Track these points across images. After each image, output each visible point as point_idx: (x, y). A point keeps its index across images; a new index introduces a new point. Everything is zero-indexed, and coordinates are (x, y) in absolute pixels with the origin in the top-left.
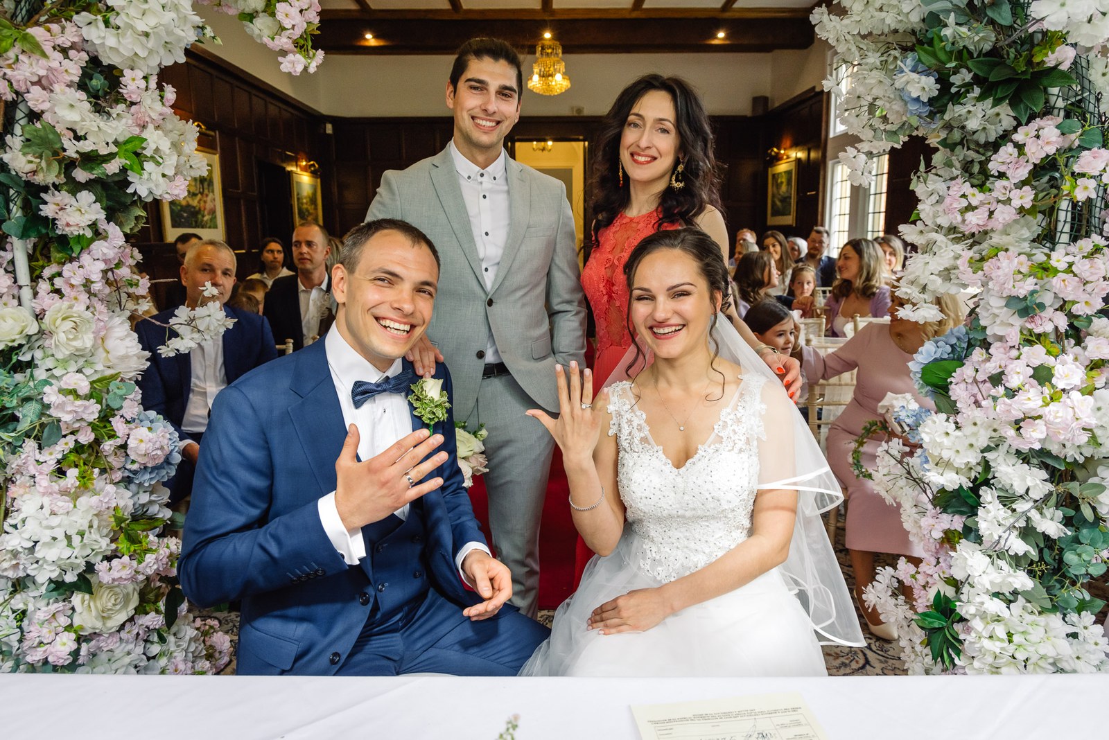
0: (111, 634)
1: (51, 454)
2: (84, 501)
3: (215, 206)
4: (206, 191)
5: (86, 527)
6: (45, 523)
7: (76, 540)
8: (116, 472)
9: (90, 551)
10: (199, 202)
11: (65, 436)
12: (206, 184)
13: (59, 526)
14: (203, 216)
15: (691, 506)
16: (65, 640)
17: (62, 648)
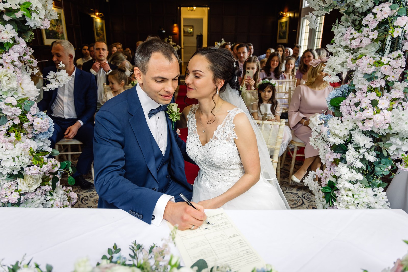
0: (32, 193)
1: (4, 127)
2: (18, 145)
3: (63, 31)
4: (59, 25)
5: (19, 155)
6: (4, 153)
7: (16, 159)
8: (29, 134)
9: (22, 163)
10: (57, 29)
11: (9, 121)
12: (59, 22)
13: (9, 154)
14: (59, 35)
16: (15, 195)
17: (14, 198)
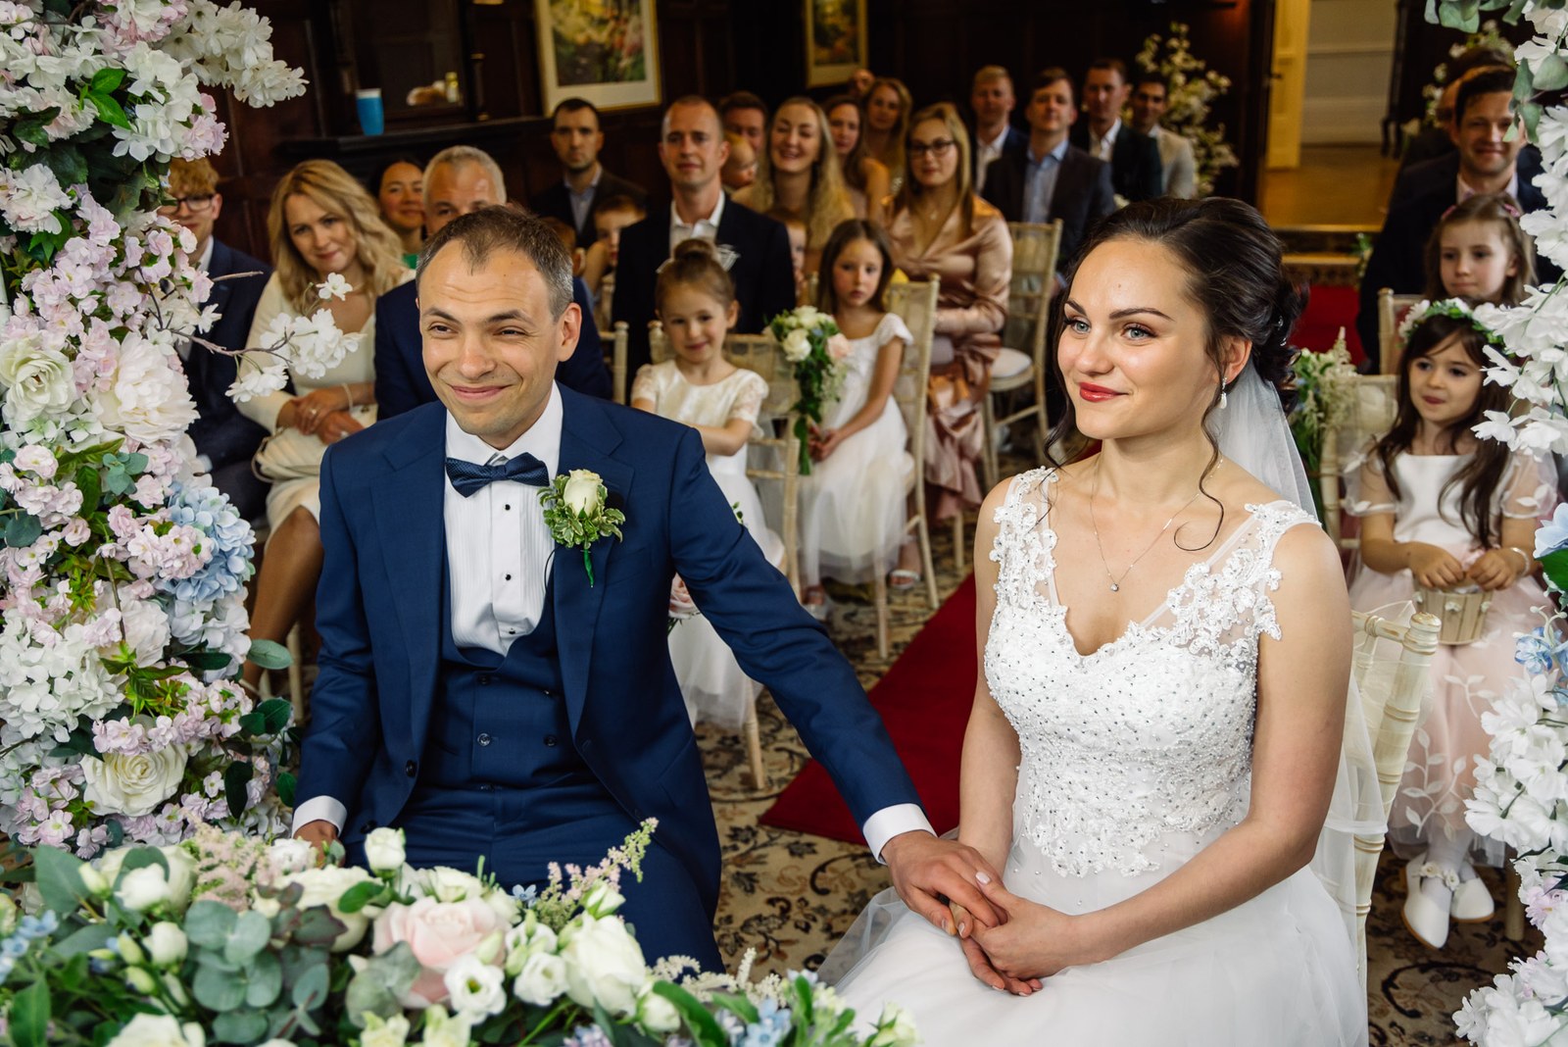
0: (140, 818)
1: (32, 556)
2: (75, 630)
3: (641, 39)
4: (625, 14)
5: (75, 668)
8: (142, 584)
9: (83, 703)
10: (611, 34)
11: (46, 532)
13: (40, 662)
14: (619, 60)
15: (1090, 727)
16: (59, 821)
17: (55, 832)
